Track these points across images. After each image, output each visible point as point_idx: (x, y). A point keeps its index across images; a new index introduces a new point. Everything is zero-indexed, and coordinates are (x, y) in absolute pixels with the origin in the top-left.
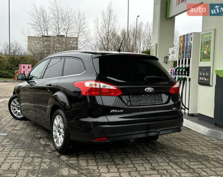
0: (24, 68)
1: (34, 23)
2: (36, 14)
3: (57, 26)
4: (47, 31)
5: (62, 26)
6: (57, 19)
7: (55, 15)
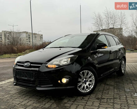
1: (95, 23)
2: (95, 17)
3: (108, 22)
4: (102, 26)
5: (110, 22)
6: (108, 18)
7: (106, 16)
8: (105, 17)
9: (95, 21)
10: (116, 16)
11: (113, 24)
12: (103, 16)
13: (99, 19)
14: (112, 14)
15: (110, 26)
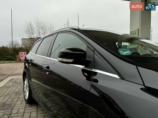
0: (22, 54)
1: (26, 30)
2: (27, 25)
3: (39, 32)
4: (33, 34)
5: (41, 31)
6: (39, 28)
7: (37, 26)
8: (35, 26)
9: (27, 29)
10: (46, 27)
11: (44, 34)
12: (34, 26)
13: (30, 27)
14: (43, 25)
15: (41, 35)
